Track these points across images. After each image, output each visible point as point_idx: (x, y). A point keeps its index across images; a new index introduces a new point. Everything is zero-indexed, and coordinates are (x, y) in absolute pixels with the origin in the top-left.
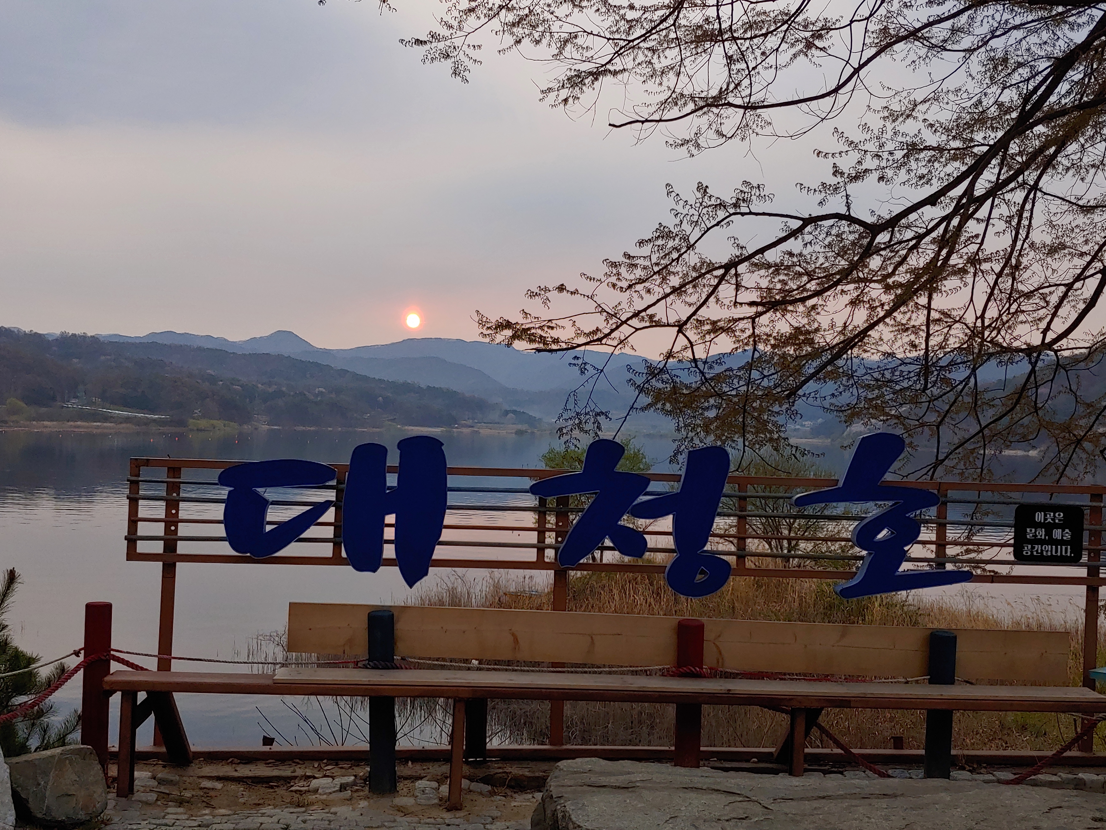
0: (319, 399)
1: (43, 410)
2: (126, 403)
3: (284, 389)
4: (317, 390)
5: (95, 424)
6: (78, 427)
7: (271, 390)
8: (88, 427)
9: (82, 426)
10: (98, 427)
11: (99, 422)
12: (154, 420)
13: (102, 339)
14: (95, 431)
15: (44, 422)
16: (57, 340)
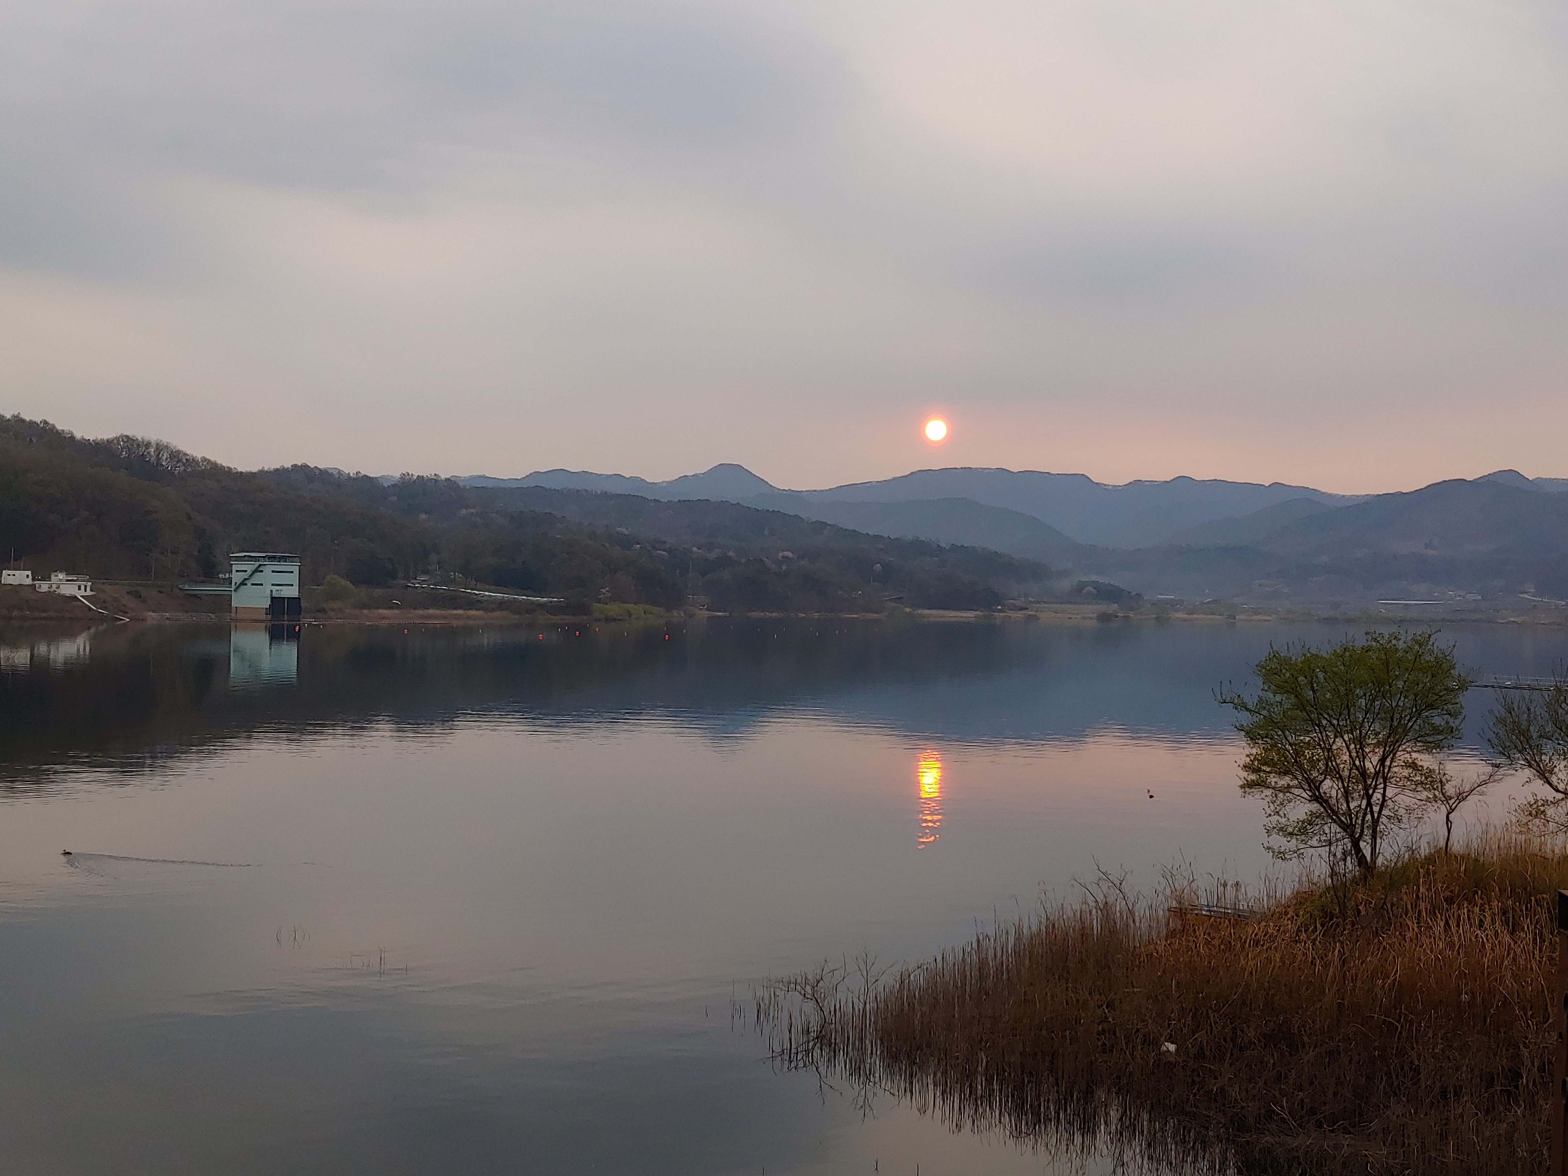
0: (784, 568)
1: (378, 592)
2: (499, 580)
3: (731, 554)
4: (781, 555)
5: (455, 612)
6: (430, 617)
7: (712, 556)
8: (445, 617)
9: (436, 616)
10: (457, 617)
11: (461, 608)
12: (542, 606)
13: (461, 484)
14: (455, 623)
15: (381, 611)
16: (394, 485)
